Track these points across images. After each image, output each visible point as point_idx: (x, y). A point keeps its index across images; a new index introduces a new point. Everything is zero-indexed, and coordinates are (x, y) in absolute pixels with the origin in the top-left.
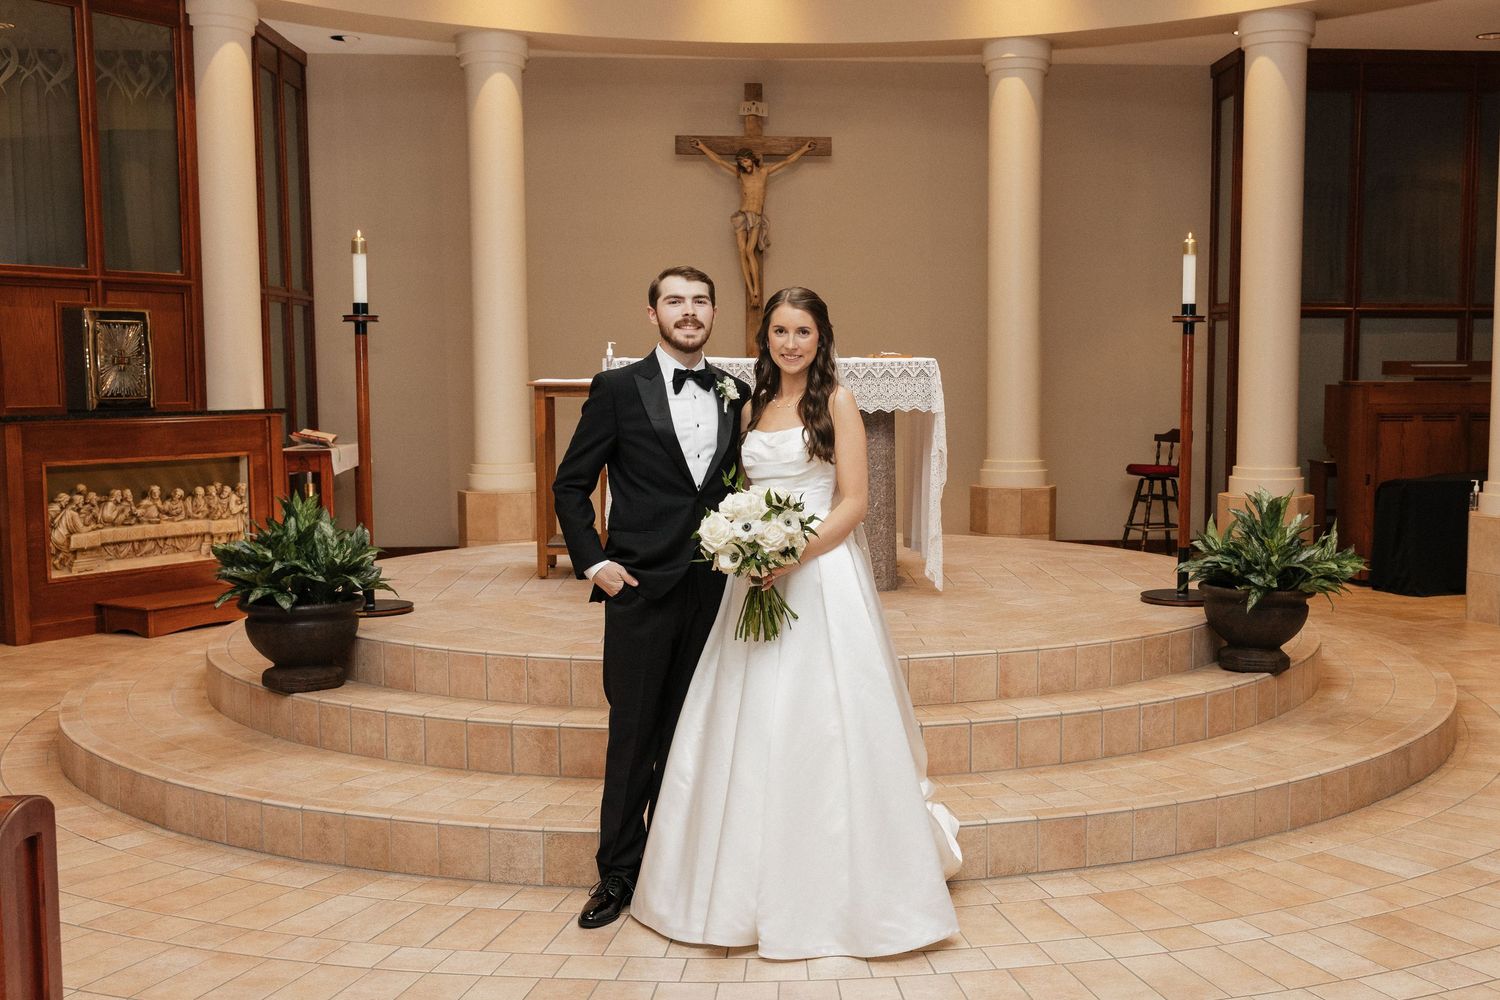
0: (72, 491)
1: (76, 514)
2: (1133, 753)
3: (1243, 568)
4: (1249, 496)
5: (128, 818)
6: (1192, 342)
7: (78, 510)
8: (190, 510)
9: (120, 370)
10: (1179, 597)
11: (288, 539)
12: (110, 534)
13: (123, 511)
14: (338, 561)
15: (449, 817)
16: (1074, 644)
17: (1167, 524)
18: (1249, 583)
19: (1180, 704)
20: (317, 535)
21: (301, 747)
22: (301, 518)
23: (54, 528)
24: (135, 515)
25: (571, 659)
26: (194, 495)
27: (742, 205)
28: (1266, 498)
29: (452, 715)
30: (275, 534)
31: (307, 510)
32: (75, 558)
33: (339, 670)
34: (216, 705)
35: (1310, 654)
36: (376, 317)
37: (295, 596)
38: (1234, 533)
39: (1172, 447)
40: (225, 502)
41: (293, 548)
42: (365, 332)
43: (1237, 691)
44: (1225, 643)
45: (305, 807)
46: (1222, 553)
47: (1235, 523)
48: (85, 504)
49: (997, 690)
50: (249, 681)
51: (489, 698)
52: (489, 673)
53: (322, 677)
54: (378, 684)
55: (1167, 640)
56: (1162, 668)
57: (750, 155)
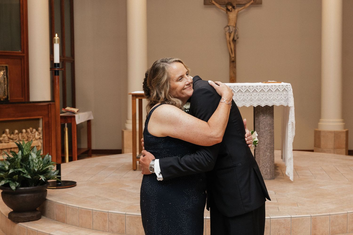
8: (20, 138)
11: (18, 160)
14: (36, 170)
20: (30, 158)
22: (25, 151)
25: (126, 214)
26: (22, 132)
27: (228, 24)
30: (12, 157)
31: (27, 147)
37: (18, 184)
40: (33, 135)
41: (19, 164)
42: (58, 75)
49: (311, 232)
50: (5, 215)
51: (94, 229)
52: (94, 218)
53: (30, 216)
54: (54, 219)
57: (231, 5)
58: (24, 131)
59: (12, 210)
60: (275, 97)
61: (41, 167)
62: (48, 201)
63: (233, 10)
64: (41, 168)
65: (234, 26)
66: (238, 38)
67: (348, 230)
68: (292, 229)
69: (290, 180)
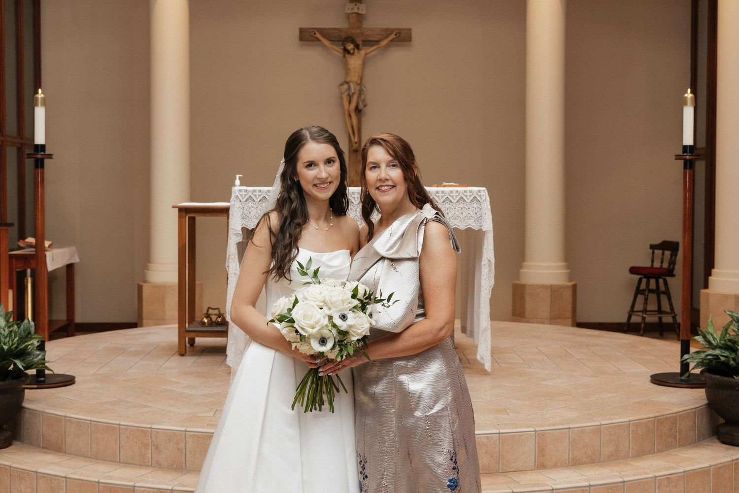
10: (682, 380)
14: (6, 347)
16: (598, 423)
17: (660, 311)
19: (689, 476)
25: (186, 431)
27: (346, 78)
29: (88, 476)
33: (8, 433)
36: (52, 155)
38: (730, 331)
39: (663, 254)
42: (42, 167)
43: (735, 464)
44: (722, 421)
46: (721, 348)
47: (731, 322)
49: (535, 461)
51: (121, 461)
52: (121, 441)
54: (38, 446)
55: (675, 419)
56: (672, 442)
57: (353, 41)
60: (457, 213)
61: (14, 344)
62: (26, 410)
63: (356, 51)
64: (14, 346)
65: (359, 82)
66: (365, 106)
67: (602, 456)
68: (500, 454)
69: (485, 370)
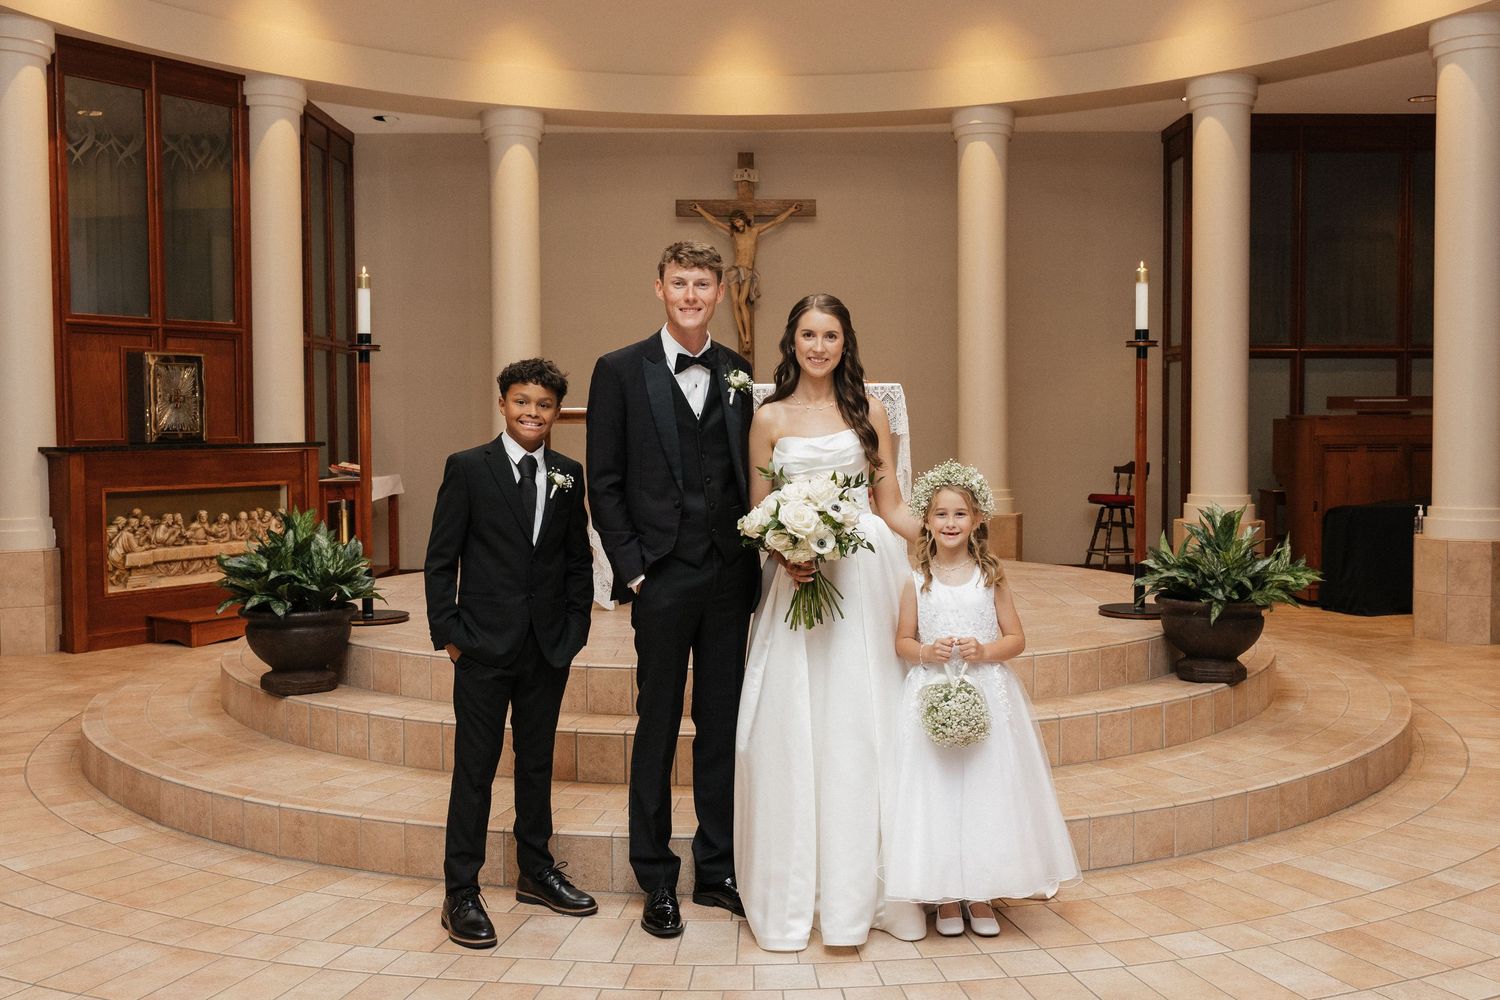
0: (129, 515)
1: (131, 535)
2: (1090, 761)
3: (1200, 581)
4: (1201, 511)
5: (128, 813)
6: (1145, 365)
7: (134, 532)
8: (234, 533)
9: (176, 407)
10: (1136, 611)
11: (287, 551)
12: (161, 553)
13: (174, 533)
14: (331, 571)
15: (415, 816)
16: (1032, 654)
18: (1206, 596)
19: (1137, 713)
20: (313, 547)
21: (293, 747)
22: (300, 532)
23: (111, 547)
24: (183, 537)
26: (238, 519)
27: (735, 261)
28: (1219, 512)
30: (272, 545)
31: (306, 524)
32: (130, 575)
33: (332, 674)
34: (223, 708)
35: (1265, 666)
36: (379, 347)
37: (289, 604)
38: (1188, 549)
39: (1130, 478)
40: (264, 525)
41: (290, 559)
42: (368, 361)
43: (1193, 701)
44: (1182, 655)
45: (283, 805)
46: (1178, 567)
47: (1190, 537)
48: (140, 526)
50: (250, 684)
53: (315, 681)
54: (368, 689)
55: (1124, 651)
56: (1119, 678)
57: (742, 216)
58: (243, 515)
59: (269, 669)
61: (340, 567)
62: (353, 646)
63: (747, 228)
64: (340, 570)
65: (750, 267)
66: (758, 296)
